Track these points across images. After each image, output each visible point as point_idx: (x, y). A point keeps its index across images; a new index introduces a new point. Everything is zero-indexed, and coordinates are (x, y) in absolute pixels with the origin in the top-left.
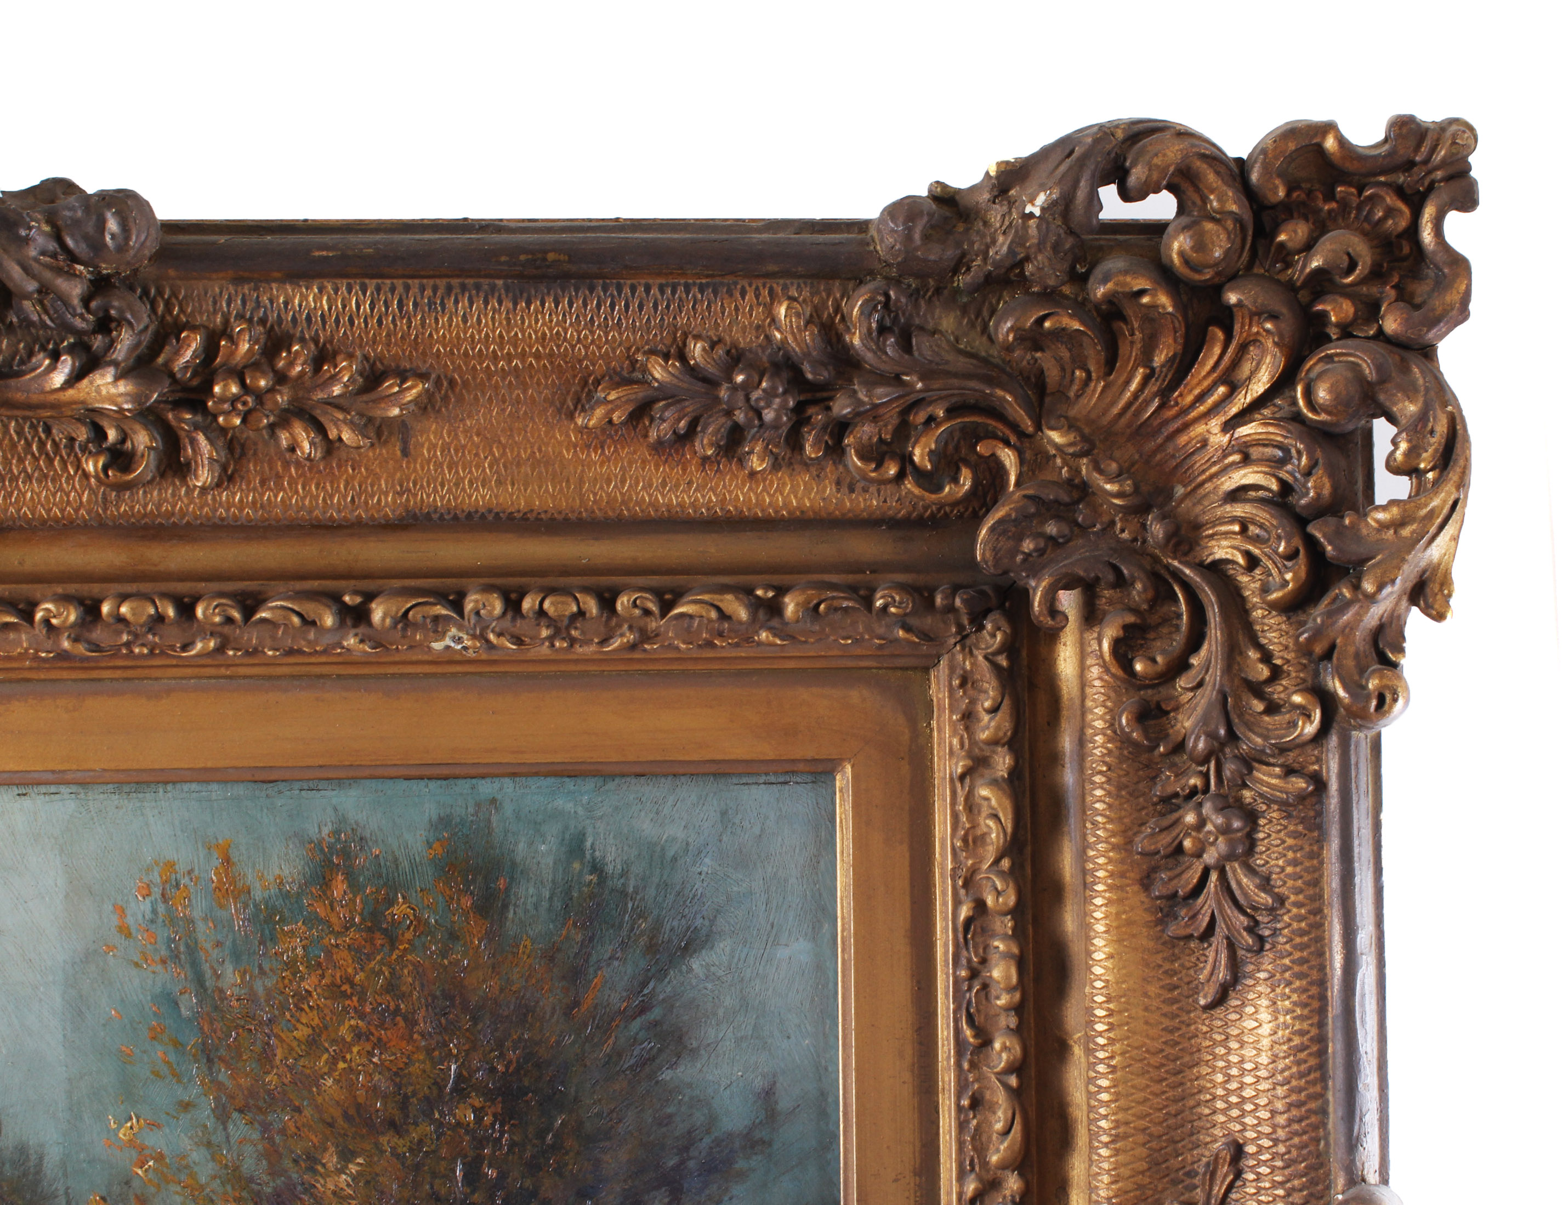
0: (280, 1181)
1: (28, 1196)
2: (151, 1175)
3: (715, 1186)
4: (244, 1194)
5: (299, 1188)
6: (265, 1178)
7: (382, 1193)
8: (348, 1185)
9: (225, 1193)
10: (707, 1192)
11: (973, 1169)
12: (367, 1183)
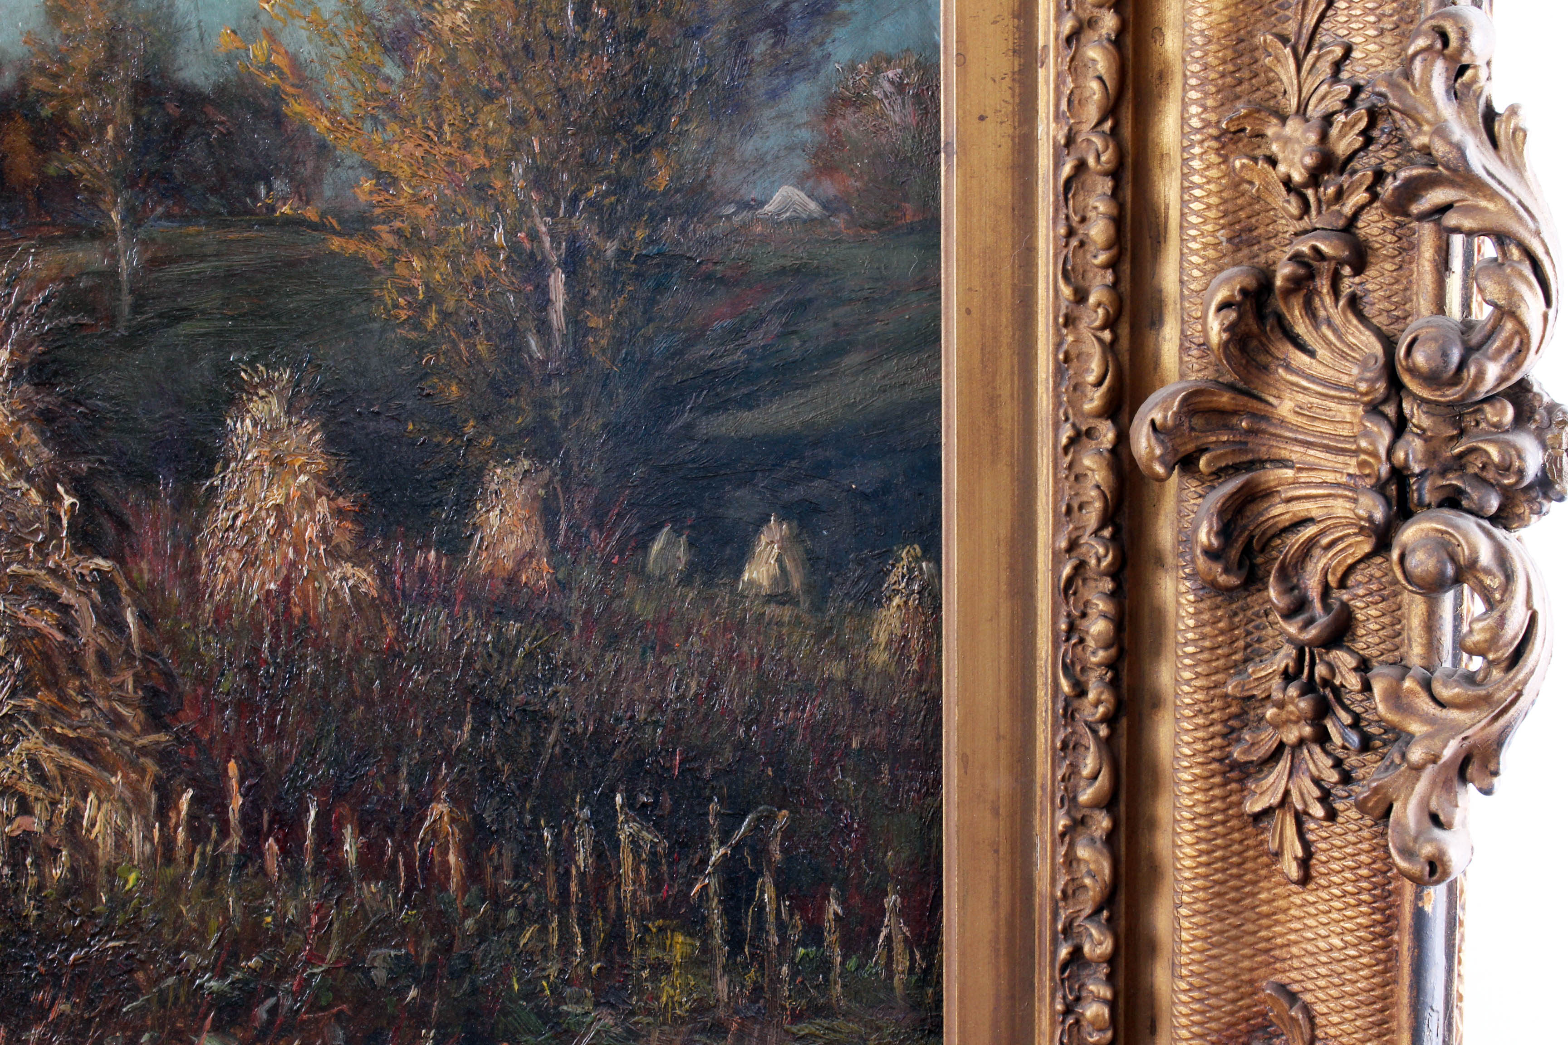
0: (399, 18)
1: (163, 28)
2: (277, 10)
3: (818, 28)
4: (366, 29)
5: (419, 25)
6: (386, 15)
7: (497, 30)
8: (465, 22)
9: (349, 28)
10: (810, 34)
11: (1069, 9)
12: (483, 20)
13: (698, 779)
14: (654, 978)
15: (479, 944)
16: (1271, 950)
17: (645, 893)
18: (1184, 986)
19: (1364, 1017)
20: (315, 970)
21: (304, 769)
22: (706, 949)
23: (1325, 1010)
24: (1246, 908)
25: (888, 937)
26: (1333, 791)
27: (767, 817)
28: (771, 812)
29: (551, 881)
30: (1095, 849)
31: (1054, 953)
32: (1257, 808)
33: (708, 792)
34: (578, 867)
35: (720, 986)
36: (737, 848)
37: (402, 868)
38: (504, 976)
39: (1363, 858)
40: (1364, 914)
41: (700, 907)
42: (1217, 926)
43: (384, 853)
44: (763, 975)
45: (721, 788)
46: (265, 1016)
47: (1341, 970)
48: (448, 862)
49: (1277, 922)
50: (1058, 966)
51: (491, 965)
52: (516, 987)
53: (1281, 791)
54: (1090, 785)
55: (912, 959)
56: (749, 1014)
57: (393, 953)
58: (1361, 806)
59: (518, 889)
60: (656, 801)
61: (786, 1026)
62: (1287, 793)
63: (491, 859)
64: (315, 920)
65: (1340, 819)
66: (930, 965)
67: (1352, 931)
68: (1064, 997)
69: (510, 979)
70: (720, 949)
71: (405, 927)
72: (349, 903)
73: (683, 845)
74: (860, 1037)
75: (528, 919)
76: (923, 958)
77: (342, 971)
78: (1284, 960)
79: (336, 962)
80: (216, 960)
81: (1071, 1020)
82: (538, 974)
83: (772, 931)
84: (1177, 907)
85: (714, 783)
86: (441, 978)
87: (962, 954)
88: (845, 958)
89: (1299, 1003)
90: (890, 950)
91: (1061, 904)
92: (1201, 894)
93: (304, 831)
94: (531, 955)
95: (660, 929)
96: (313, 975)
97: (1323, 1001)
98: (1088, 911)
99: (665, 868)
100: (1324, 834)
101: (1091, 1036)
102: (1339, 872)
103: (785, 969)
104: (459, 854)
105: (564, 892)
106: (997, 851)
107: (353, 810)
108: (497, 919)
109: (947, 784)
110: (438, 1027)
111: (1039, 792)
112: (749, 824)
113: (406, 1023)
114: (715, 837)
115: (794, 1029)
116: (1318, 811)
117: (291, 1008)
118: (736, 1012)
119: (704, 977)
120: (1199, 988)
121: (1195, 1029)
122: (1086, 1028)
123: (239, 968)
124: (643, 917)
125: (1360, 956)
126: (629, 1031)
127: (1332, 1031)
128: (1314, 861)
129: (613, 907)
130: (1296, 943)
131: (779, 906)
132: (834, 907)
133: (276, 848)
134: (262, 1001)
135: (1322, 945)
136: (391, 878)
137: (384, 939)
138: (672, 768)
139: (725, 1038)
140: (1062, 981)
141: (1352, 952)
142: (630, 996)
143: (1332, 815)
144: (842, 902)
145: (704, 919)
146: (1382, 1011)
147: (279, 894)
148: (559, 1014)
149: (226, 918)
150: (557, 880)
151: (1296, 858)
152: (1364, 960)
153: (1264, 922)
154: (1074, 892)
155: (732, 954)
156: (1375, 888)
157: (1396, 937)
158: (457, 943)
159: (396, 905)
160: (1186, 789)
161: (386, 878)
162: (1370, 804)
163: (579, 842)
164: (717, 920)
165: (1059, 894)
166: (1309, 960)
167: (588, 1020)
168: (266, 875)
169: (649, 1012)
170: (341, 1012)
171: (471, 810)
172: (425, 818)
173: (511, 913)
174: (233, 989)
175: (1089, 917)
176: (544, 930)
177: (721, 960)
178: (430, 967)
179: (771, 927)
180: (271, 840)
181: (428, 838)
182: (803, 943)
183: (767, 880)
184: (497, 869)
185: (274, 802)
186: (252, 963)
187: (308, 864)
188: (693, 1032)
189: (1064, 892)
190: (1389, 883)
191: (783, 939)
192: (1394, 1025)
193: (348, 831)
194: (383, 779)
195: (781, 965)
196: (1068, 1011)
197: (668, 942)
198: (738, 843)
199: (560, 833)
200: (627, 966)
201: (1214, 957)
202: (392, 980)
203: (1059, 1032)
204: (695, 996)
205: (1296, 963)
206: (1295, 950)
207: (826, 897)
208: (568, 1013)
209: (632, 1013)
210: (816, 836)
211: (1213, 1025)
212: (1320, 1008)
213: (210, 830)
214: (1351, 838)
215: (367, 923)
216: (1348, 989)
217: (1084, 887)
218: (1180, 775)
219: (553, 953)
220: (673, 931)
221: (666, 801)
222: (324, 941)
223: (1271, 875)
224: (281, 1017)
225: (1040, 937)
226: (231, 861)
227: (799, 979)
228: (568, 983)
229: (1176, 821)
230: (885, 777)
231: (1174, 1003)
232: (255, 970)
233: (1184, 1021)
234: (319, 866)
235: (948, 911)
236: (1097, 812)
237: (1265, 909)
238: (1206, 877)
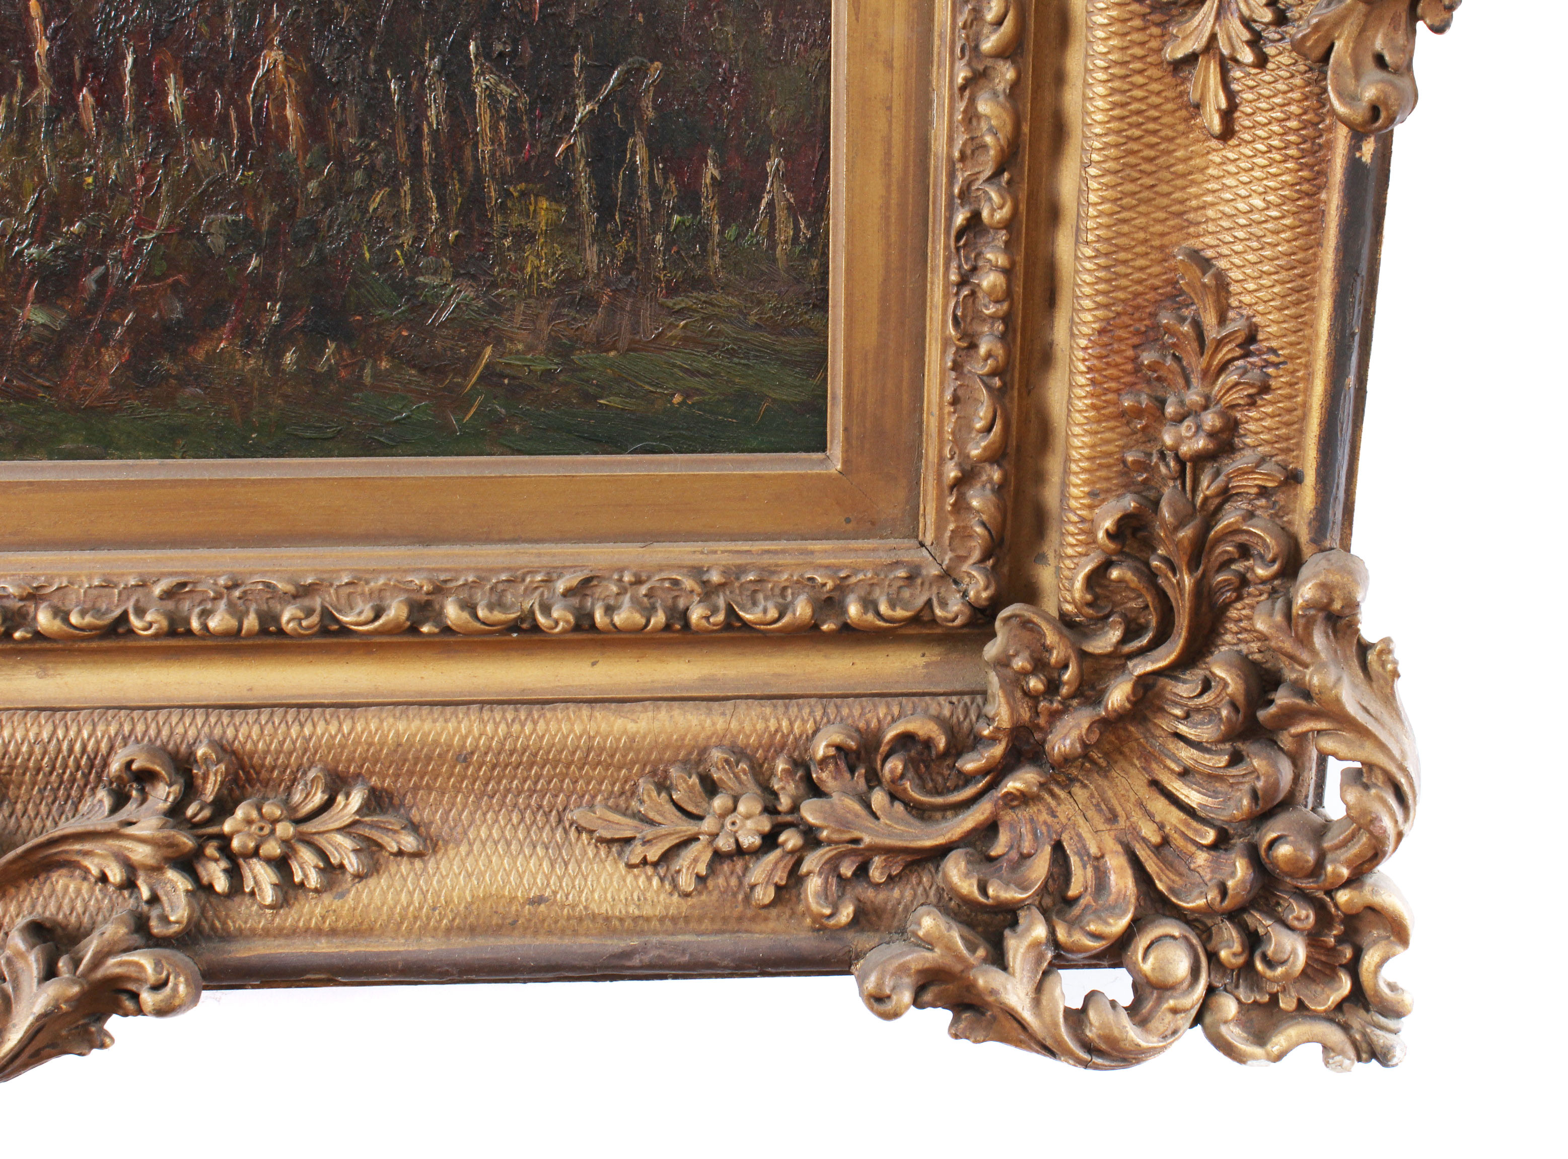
13: (561, 25)
14: (517, 247)
15: (325, 209)
16: (1185, 213)
17: (506, 153)
18: (1089, 252)
19: (1283, 283)
20: (146, 237)
21: (116, 10)
22: (573, 215)
23: (1241, 277)
24: (1161, 168)
25: (771, 204)
26: (1264, 34)
27: (638, 70)
28: (642, 63)
29: (401, 139)
30: (998, 103)
31: (950, 220)
32: (1179, 55)
33: (572, 41)
34: (430, 125)
35: (588, 257)
36: (605, 104)
37: (234, 124)
38: (353, 244)
39: (1294, 108)
40: (1289, 171)
41: (566, 169)
42: (1129, 187)
43: (213, 107)
44: (635, 245)
45: (587, 36)
46: (93, 286)
47: (1261, 233)
48: (285, 117)
49: (1193, 183)
50: (953, 233)
51: (339, 232)
52: (367, 255)
53: (1207, 34)
54: (995, 31)
55: (797, 229)
56: (621, 286)
57: (230, 218)
58: (1298, 47)
59: (365, 149)
60: (515, 51)
61: (661, 300)
62: (1213, 37)
63: (333, 114)
64: (141, 181)
65: (1270, 66)
66: (815, 235)
67: (1276, 189)
68: (960, 267)
69: (361, 248)
70: (589, 216)
71: (241, 189)
72: (179, 162)
73: (546, 100)
74: (740, 312)
75: (377, 181)
76: (807, 227)
77: (175, 237)
78: (1199, 224)
79: (168, 228)
80: (35, 224)
81: (966, 292)
82: (392, 242)
83: (645, 197)
84: (1085, 166)
85: (580, 31)
86: (286, 245)
87: (850, 221)
88: (724, 226)
89: (1213, 271)
90: (773, 218)
91: (959, 166)
92: (1112, 152)
93: (122, 80)
94: (382, 222)
95: (523, 194)
96: (144, 241)
97: (1238, 267)
98: (988, 173)
99: (526, 125)
100: (1251, 83)
101: (987, 308)
102: (1265, 125)
103: (659, 238)
104: (297, 108)
105: (416, 153)
106: (889, 108)
107: (176, 57)
108: (344, 182)
109: (837, 33)
110: (285, 299)
111: (937, 42)
112: (618, 78)
113: (249, 294)
114: (580, 92)
115: (670, 303)
116: (1247, 56)
117: (121, 278)
118: (607, 284)
119: (572, 246)
120: (1106, 255)
121: (1099, 299)
122: (982, 299)
123: (60, 234)
124: (503, 179)
125: (1283, 217)
126: (491, 304)
127: (1247, 299)
128: (1237, 114)
129: (470, 169)
130: (1213, 204)
131: (652, 170)
132: (711, 171)
133: (91, 100)
134: (89, 271)
135: (1242, 206)
136: (222, 133)
137: (219, 203)
138: (532, 12)
139: (596, 312)
140: (958, 249)
141: (1274, 213)
142: (492, 267)
143: (1262, 61)
144: (720, 166)
145: (571, 183)
146: (1302, 276)
147: (99, 151)
148: (416, 286)
149: (42, 178)
150: (409, 139)
151: (1219, 110)
152: (1287, 222)
153: (1179, 182)
154: (973, 152)
155: (601, 221)
156: (1304, 142)
157: (1323, 196)
158: (301, 208)
159: (230, 165)
160: (1100, 34)
161: (218, 136)
162: (1309, 44)
163: (430, 97)
164: (584, 184)
165: (957, 154)
166: (1226, 224)
167: (448, 292)
168: (82, 130)
169: (513, 284)
170: (177, 282)
171: (309, 59)
172: (257, 68)
173: (358, 175)
174: (56, 257)
175: (989, 180)
176: (395, 193)
177: (590, 228)
178: (271, 233)
179: (644, 192)
180: (85, 90)
181: (262, 89)
182: (677, 210)
183: (637, 139)
184: (341, 125)
185: (86, 48)
186: (76, 228)
187: (128, 118)
188: (561, 305)
189: (962, 153)
190: (1321, 136)
191: (657, 205)
192: (1315, 291)
193: (171, 81)
194: (207, 21)
195: (655, 233)
196: (964, 281)
197: (532, 208)
198: (605, 98)
199: (409, 86)
200: (488, 235)
201: (1124, 221)
202: (232, 249)
203: (952, 304)
204: (562, 267)
205: (1211, 227)
206: (1210, 213)
207: (704, 160)
208: (425, 285)
209: (494, 285)
210: (692, 91)
211: (1121, 295)
212: (1235, 274)
213: (15, 77)
214: (1281, 86)
215: (200, 185)
216: (1267, 253)
217: (984, 147)
218: (1094, 18)
219: (406, 218)
220: (536, 196)
221: (526, 50)
222: (154, 205)
223: (1191, 129)
224: (111, 288)
225: (934, 203)
226: (42, 112)
227: (675, 249)
228: (424, 252)
229: (1087, 71)
230: (768, 25)
231: (1077, 272)
232: (78, 236)
233: (1087, 290)
234: (141, 122)
235: (836, 174)
236: (1001, 63)
237: (1180, 168)
238: (1119, 132)
